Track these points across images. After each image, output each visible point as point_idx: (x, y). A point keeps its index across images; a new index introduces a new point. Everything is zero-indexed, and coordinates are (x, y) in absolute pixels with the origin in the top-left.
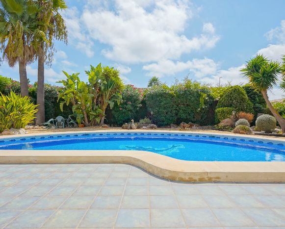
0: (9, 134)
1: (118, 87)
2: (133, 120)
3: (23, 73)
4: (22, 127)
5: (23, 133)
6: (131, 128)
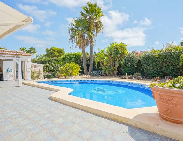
0: (68, 78)
1: (123, 55)
2: (126, 74)
3: (84, 51)
4: (74, 76)
5: (73, 78)
6: (125, 78)
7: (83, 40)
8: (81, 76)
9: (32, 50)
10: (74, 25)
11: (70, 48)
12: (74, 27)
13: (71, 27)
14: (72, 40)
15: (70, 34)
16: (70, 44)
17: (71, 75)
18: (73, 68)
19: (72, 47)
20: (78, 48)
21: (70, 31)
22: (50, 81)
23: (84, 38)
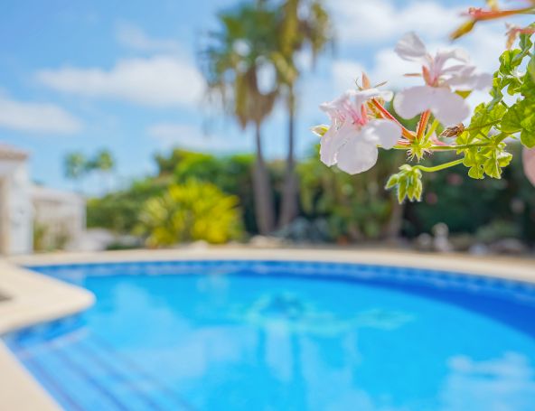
5: (198, 252)
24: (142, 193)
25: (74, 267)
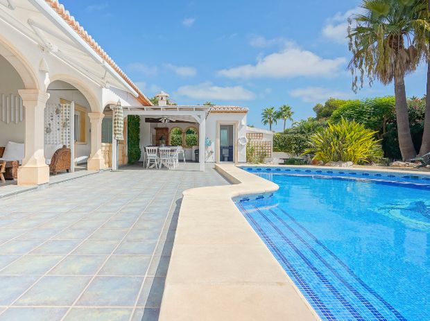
4: (350, 160)
7: (397, 53)
8: (388, 165)
9: (285, 111)
10: (364, 19)
11: (354, 84)
12: (364, 25)
13: (354, 25)
14: (358, 63)
15: (354, 46)
16: (353, 73)
17: (340, 158)
18: (348, 136)
19: (359, 84)
20: (377, 82)
21: (354, 37)
22: (273, 168)
23: (401, 47)
24: (307, 130)
25: (269, 170)
